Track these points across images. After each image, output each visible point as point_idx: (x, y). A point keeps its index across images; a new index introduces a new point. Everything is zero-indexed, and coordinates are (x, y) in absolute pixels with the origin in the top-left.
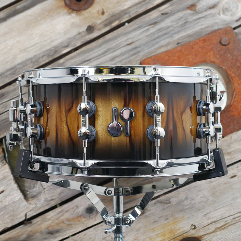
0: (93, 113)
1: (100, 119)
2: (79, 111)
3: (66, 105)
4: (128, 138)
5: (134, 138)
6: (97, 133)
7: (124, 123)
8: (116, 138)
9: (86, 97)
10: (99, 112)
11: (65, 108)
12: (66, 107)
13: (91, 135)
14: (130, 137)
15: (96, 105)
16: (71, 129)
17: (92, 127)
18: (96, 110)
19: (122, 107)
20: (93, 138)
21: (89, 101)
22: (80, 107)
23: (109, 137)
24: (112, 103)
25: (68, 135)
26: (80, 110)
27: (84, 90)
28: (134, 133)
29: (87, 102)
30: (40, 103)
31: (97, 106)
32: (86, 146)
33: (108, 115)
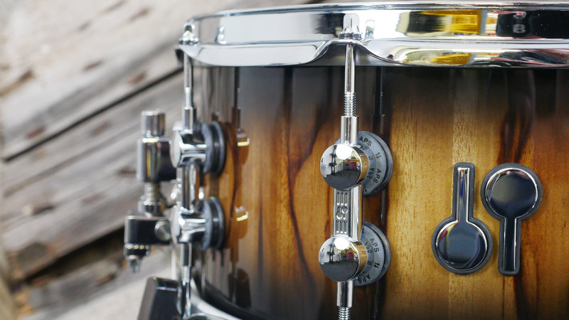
0: (380, 181)
1: (407, 203)
2: (328, 171)
3: (292, 142)
4: (510, 281)
5: (535, 283)
6: (391, 256)
7: (498, 223)
8: (462, 278)
9: (354, 119)
10: (405, 179)
11: (288, 153)
12: (292, 151)
13: (370, 263)
14: (519, 279)
15: (394, 150)
16: (303, 229)
17: (373, 235)
18: (393, 170)
19: (492, 164)
20: (375, 273)
21: (365, 134)
22: (334, 156)
23: (437, 274)
24: (455, 147)
25: (293, 252)
26: (332, 165)
27: (349, 95)
28: (537, 265)
29: (360, 139)
30: (218, 127)
31: (399, 154)
32: (350, 304)
33: (437, 190)
